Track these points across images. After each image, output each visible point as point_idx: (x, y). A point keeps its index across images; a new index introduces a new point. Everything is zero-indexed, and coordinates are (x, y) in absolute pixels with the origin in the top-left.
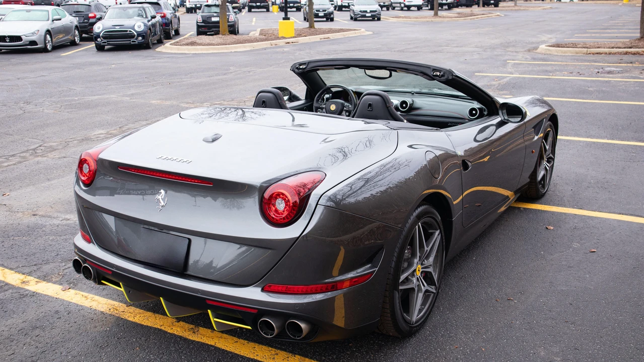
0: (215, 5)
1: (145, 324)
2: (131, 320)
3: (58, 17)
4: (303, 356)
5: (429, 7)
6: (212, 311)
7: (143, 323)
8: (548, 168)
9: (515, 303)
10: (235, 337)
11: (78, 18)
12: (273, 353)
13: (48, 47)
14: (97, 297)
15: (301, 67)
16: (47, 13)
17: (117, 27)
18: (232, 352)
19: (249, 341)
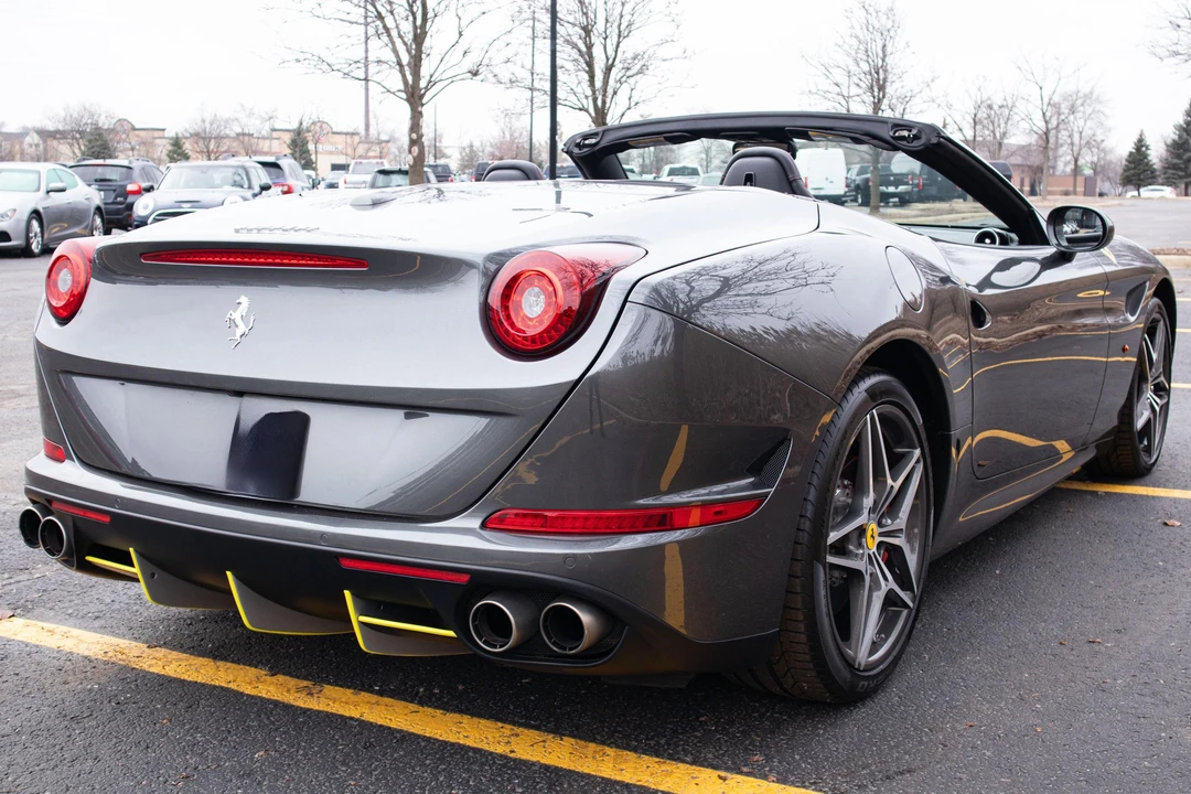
0: (400, 172)
1: (190, 679)
2: (156, 671)
3: (59, 185)
4: (581, 738)
5: (860, 201)
6: (354, 594)
7: (183, 677)
8: (1157, 409)
9: (1107, 647)
10: (411, 702)
11: (102, 193)
12: (508, 732)
13: (33, 247)
14: (76, 632)
15: (587, 142)
16: (37, 176)
17: (184, 205)
18: (402, 731)
19: (447, 711)
